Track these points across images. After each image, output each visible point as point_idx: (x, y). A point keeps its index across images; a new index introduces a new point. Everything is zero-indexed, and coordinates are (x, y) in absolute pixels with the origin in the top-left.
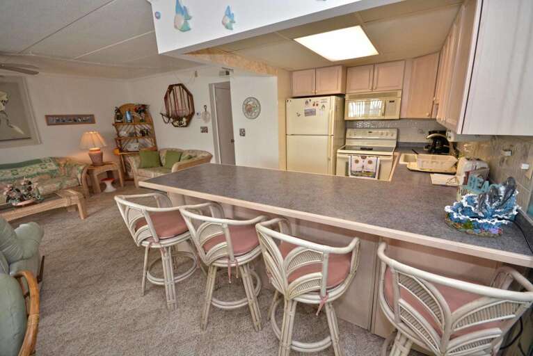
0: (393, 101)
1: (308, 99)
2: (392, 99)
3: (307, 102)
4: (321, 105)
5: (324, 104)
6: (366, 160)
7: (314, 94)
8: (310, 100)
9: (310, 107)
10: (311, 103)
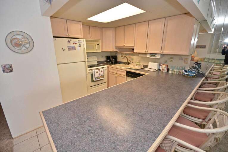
0: (98, 44)
1: (69, 39)
2: (98, 43)
3: (69, 41)
4: (78, 44)
5: (80, 43)
6: (100, 71)
7: (67, 36)
8: (71, 40)
9: (71, 44)
10: (72, 42)
